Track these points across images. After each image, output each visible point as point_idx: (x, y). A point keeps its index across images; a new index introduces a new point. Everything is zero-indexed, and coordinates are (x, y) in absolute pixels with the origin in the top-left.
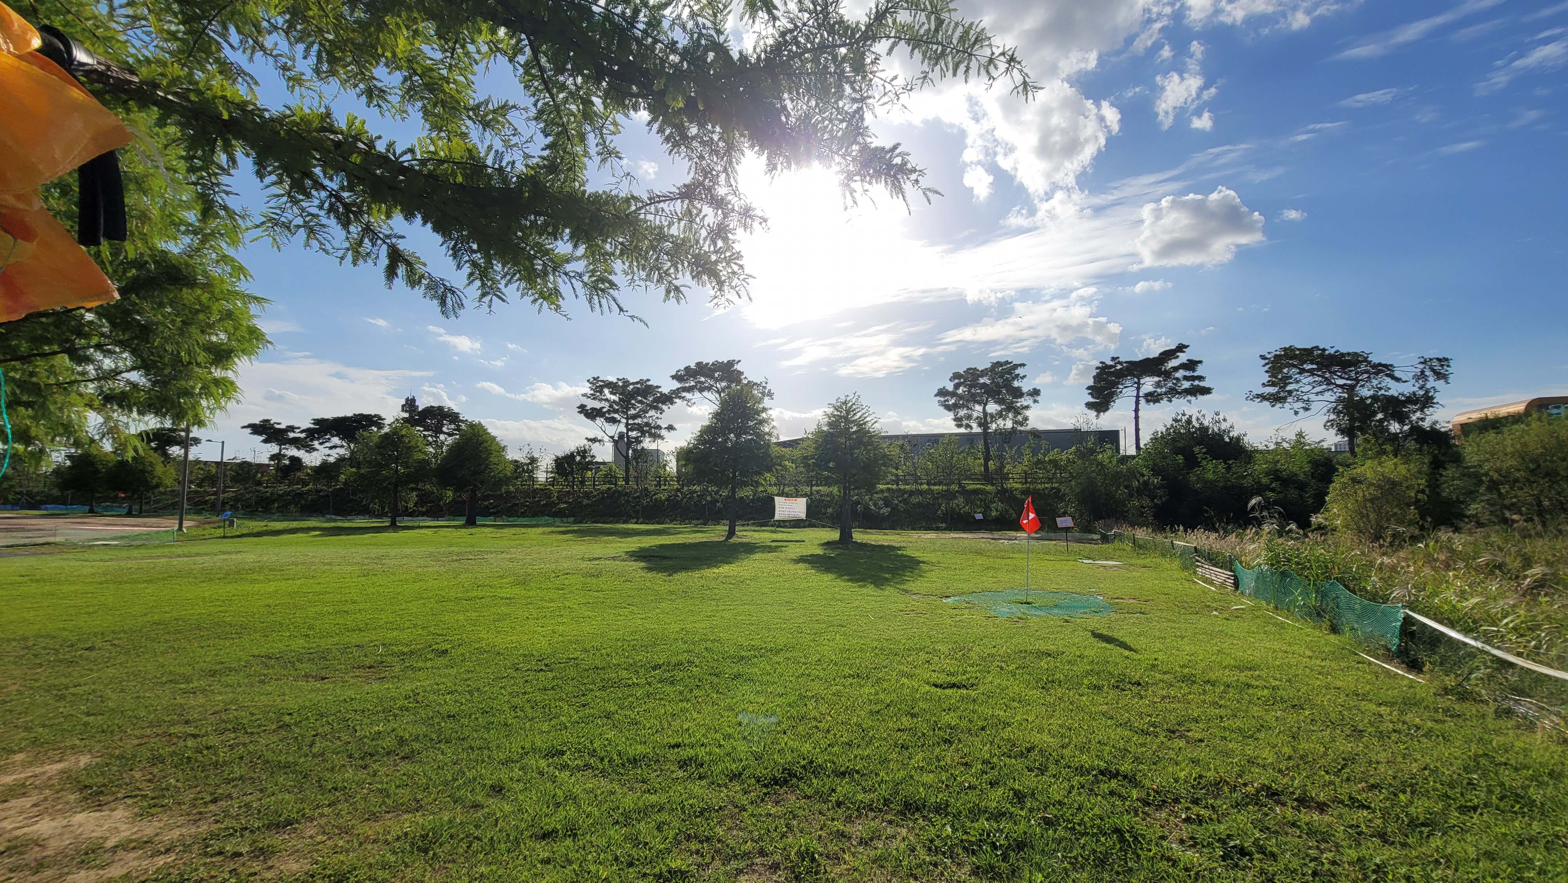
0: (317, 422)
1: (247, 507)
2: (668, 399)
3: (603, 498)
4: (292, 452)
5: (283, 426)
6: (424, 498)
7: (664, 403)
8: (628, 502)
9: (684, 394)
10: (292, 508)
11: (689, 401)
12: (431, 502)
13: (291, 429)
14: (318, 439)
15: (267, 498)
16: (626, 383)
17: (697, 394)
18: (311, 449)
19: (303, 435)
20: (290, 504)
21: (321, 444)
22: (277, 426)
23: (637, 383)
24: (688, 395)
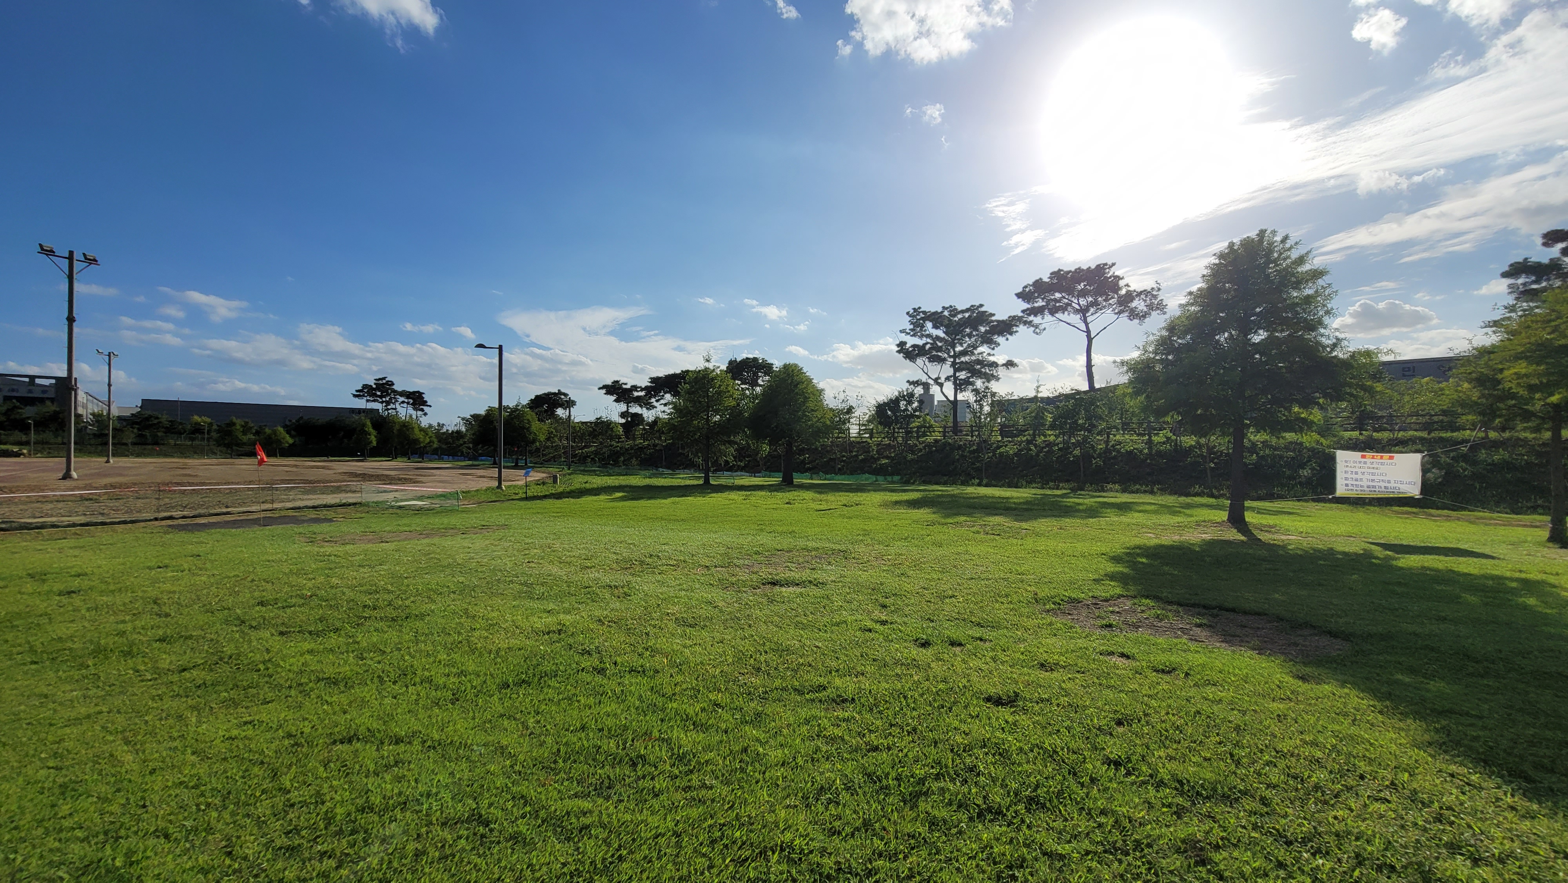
0: (654, 380)
1: (603, 460)
2: (1006, 327)
3: (931, 452)
4: (635, 409)
5: (628, 386)
6: (742, 453)
7: (1000, 333)
8: (962, 456)
9: (1031, 318)
10: (634, 461)
11: (1037, 327)
12: (749, 456)
13: (635, 388)
14: (655, 396)
15: (618, 451)
16: (954, 311)
17: (1048, 317)
18: (650, 407)
19: (642, 394)
20: (632, 458)
21: (657, 401)
22: (624, 386)
23: (967, 310)
24: (1037, 320)
